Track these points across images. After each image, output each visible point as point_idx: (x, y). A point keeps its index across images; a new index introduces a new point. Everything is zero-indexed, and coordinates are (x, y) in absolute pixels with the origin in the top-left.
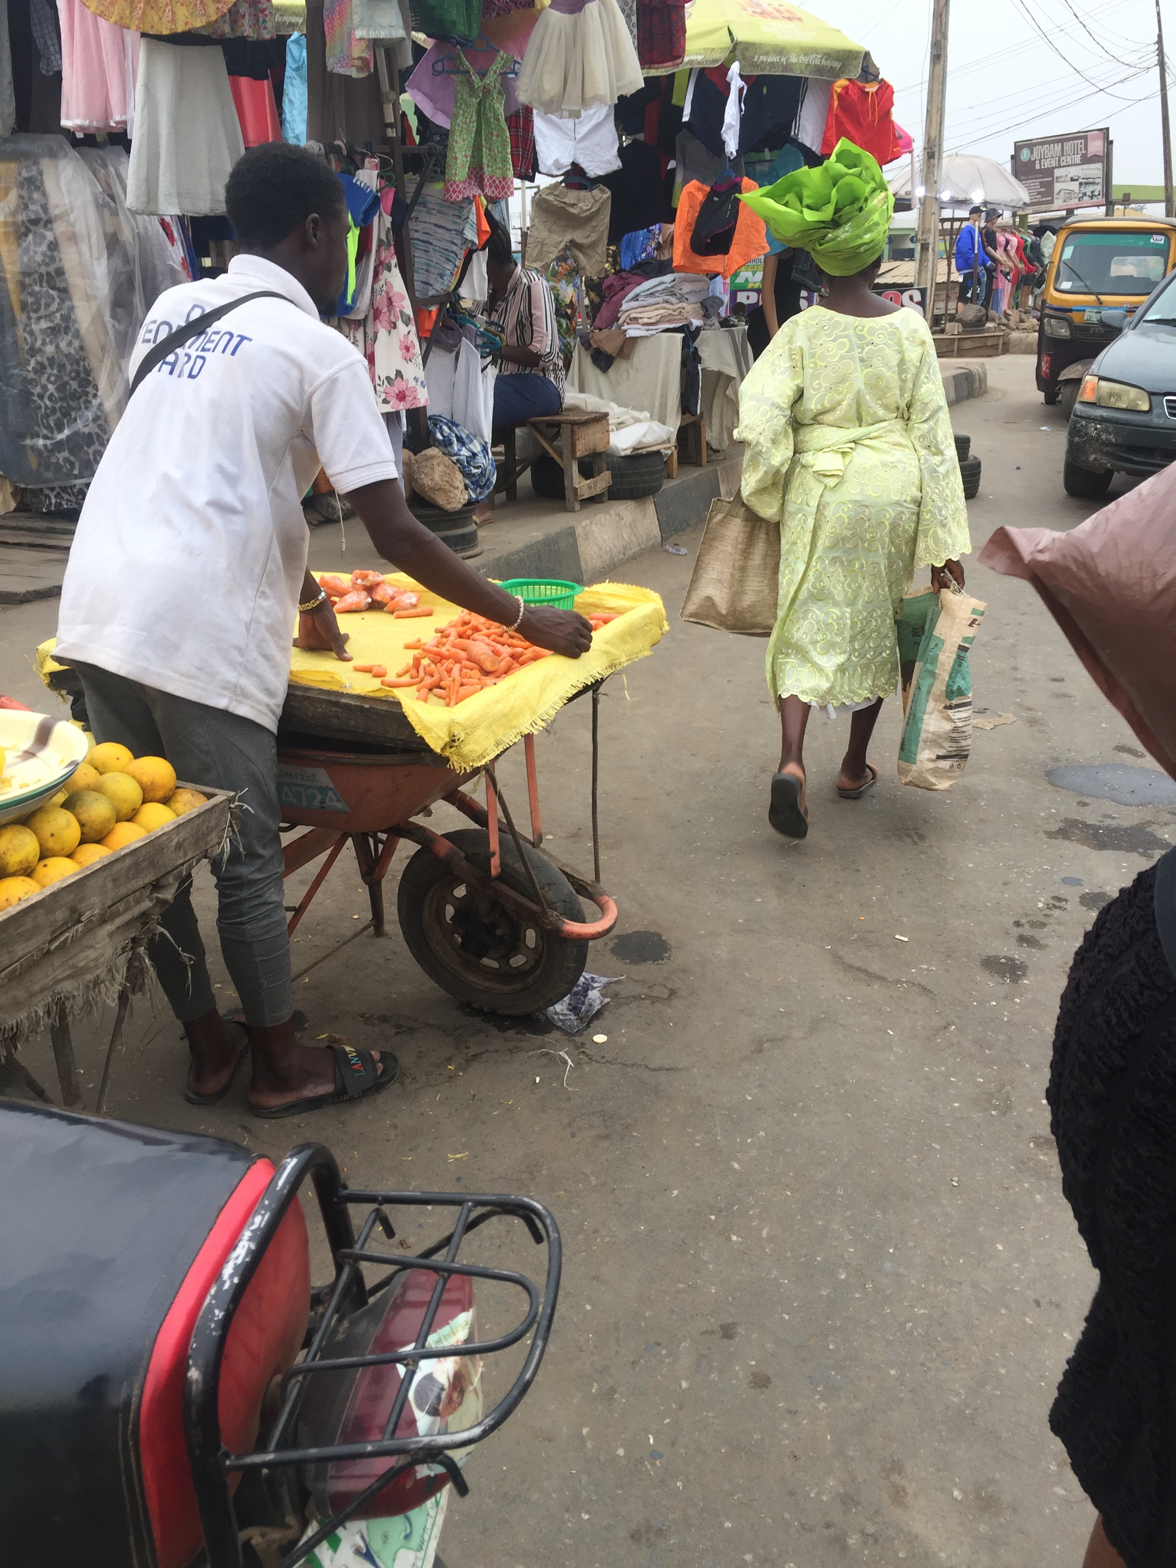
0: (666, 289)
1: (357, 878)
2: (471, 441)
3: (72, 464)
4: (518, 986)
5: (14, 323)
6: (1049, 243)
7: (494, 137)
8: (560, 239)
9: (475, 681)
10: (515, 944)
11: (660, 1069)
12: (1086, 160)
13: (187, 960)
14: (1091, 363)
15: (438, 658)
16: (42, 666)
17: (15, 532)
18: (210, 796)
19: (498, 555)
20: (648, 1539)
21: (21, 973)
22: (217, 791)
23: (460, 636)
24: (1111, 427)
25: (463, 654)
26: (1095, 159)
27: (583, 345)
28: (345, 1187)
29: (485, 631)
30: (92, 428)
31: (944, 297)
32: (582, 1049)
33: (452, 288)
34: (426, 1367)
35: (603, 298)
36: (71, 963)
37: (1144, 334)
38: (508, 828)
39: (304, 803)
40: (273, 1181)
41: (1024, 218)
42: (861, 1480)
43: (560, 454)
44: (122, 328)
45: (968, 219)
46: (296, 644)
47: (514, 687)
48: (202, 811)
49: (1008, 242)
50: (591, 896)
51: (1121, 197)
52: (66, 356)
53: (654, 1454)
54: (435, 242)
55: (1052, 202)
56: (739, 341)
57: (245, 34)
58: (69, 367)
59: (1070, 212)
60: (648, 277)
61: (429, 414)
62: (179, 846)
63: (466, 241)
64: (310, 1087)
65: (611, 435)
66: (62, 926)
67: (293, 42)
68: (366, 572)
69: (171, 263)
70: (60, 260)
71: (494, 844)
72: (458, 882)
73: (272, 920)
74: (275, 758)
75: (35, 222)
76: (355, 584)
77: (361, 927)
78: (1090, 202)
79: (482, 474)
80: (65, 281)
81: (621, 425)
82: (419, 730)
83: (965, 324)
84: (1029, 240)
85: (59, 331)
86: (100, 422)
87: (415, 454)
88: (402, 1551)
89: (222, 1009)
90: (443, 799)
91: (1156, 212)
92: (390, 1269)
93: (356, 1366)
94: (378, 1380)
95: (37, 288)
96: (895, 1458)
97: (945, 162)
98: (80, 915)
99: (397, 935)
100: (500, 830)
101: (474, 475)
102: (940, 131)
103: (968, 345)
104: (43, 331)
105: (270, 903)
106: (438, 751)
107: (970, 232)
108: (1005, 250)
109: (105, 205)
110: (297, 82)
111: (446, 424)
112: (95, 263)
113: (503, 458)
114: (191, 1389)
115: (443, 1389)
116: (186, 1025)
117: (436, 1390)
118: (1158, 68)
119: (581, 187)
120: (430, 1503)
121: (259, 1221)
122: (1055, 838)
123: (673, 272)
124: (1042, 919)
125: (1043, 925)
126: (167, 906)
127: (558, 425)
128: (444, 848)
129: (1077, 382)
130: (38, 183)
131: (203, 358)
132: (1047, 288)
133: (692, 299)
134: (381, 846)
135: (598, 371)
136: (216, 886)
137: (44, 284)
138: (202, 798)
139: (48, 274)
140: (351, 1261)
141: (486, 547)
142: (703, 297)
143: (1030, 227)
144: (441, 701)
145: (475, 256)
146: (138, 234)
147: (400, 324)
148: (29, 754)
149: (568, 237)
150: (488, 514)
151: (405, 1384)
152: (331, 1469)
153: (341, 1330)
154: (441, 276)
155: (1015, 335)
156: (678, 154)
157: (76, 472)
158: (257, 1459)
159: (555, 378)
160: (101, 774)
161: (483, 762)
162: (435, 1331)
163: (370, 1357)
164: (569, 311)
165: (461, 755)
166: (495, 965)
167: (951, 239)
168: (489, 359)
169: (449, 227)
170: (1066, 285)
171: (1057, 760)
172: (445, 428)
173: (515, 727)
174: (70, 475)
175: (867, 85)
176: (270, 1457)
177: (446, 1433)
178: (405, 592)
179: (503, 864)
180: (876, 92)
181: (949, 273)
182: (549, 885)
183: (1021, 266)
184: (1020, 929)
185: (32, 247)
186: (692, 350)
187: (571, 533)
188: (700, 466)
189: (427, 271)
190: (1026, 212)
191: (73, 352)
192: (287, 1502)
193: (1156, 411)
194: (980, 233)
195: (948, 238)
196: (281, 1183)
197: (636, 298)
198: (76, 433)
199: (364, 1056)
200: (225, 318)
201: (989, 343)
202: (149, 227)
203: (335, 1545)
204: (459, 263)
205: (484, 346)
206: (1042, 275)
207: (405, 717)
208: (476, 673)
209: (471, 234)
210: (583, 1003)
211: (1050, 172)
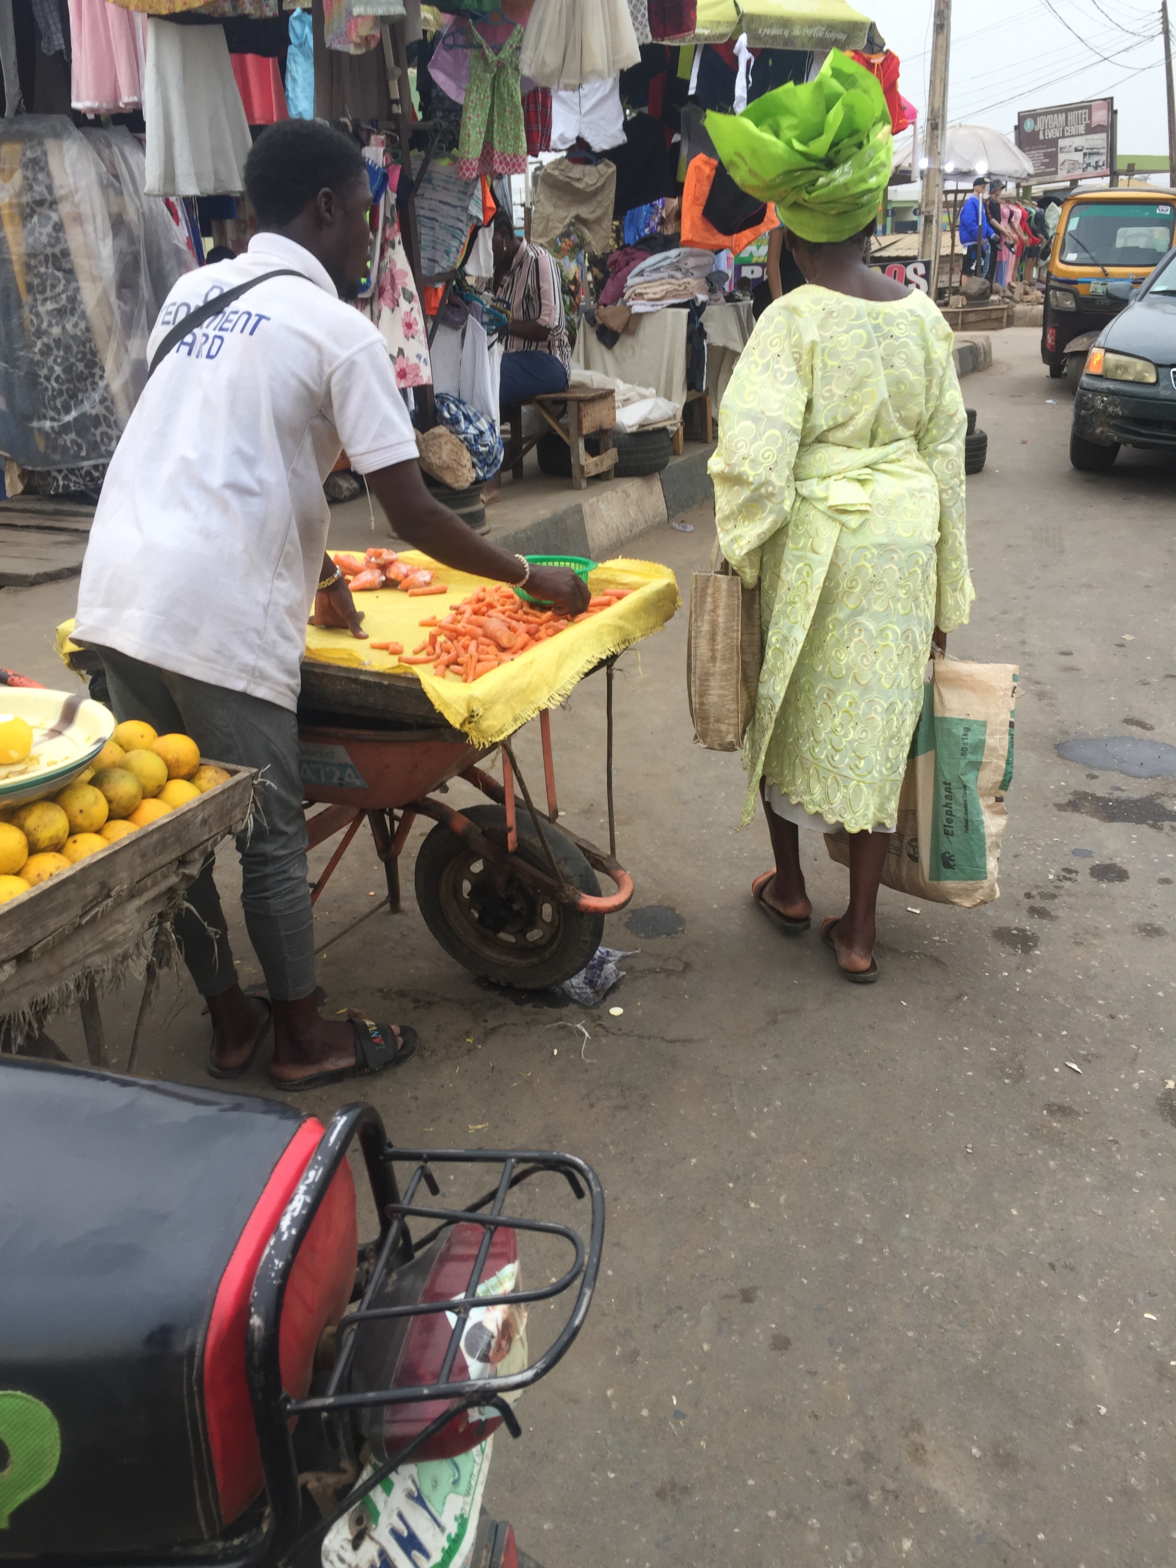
0: (672, 264)
1: (373, 855)
2: (479, 419)
3: (80, 447)
4: (535, 960)
5: (20, 306)
6: (1054, 214)
7: (507, 114)
8: (565, 214)
9: (492, 657)
10: (532, 918)
11: (675, 1041)
12: (1091, 130)
13: (213, 935)
14: (1097, 336)
15: (455, 635)
16: (62, 646)
17: (24, 515)
18: (233, 773)
19: (505, 534)
20: (673, 1497)
21: (53, 947)
22: (239, 767)
23: (475, 613)
24: (1118, 400)
25: (479, 631)
26: (1098, 129)
27: (588, 321)
28: (390, 1145)
29: (500, 608)
30: (99, 410)
31: (947, 269)
32: (599, 1021)
33: (458, 264)
34: (476, 1315)
35: (607, 275)
36: (100, 937)
37: (1151, 305)
38: (525, 805)
39: (323, 780)
40: (324, 1138)
41: (1027, 189)
42: (880, 1438)
43: (567, 432)
44: (128, 308)
45: (971, 191)
46: (311, 622)
47: (531, 663)
48: (226, 786)
49: (1012, 213)
50: (607, 871)
51: (1125, 167)
52: (72, 337)
53: (678, 1414)
54: (440, 219)
55: (1056, 173)
56: (744, 316)
57: (246, 12)
58: (75, 349)
59: (1074, 183)
60: (653, 252)
61: (436, 392)
62: (204, 822)
63: (471, 217)
64: (331, 1060)
65: (618, 412)
66: (92, 900)
67: (295, 18)
68: (379, 550)
69: (176, 242)
70: (66, 241)
71: (511, 820)
72: (475, 857)
73: (296, 895)
74: (296, 737)
75: (40, 203)
76: (368, 562)
77: (377, 903)
78: (1095, 173)
79: (490, 452)
80: (71, 262)
81: (627, 402)
82: (438, 706)
83: (969, 297)
84: (1034, 212)
85: (65, 312)
86: (107, 403)
87: (423, 433)
88: (452, 1495)
89: (243, 983)
90: (460, 775)
91: (1161, 182)
92: (435, 1223)
93: (408, 1314)
94: (429, 1328)
95: (43, 270)
96: (914, 1417)
97: (948, 133)
98: (110, 891)
99: (414, 911)
100: (516, 805)
101: (481, 453)
102: (943, 102)
103: (972, 318)
104: (50, 313)
105: (294, 879)
106: (458, 726)
107: (974, 204)
108: (1010, 222)
109: (110, 185)
110: (300, 59)
111: (454, 403)
112: (101, 243)
113: (509, 436)
114: (253, 1335)
115: (492, 1337)
116: (209, 1000)
117: (486, 1338)
118: (1162, 37)
119: (587, 161)
120: (475, 1450)
121: (313, 1175)
122: (1065, 811)
123: (678, 247)
124: (1052, 890)
125: (1054, 896)
126: (192, 882)
127: (564, 402)
128: (460, 824)
129: (1084, 355)
130: (42, 164)
131: (221, 338)
132: (1053, 260)
133: (696, 273)
134: (397, 824)
135: (603, 348)
136: (241, 862)
137: (50, 265)
138: (226, 775)
139: (54, 255)
140: (399, 1215)
141: (493, 526)
142: (707, 271)
143: (1034, 199)
144: (458, 677)
145: (480, 232)
146: (143, 213)
147: (402, 301)
148: (55, 732)
149: (574, 213)
150: (495, 493)
151: (457, 1333)
152: (387, 1414)
153: (390, 1281)
154: (447, 253)
155: (1019, 308)
156: (683, 127)
157: (83, 453)
158: (317, 1402)
159: (561, 355)
160: (126, 751)
161: (501, 738)
162: (483, 1282)
163: (423, 1306)
164: (573, 288)
165: (479, 730)
166: (512, 939)
167: (955, 210)
168: (496, 336)
169: (454, 204)
170: (1072, 257)
171: (1067, 733)
172: (452, 406)
173: (532, 702)
174: (77, 457)
175: (873, 56)
176: (330, 1401)
177: (496, 1377)
178: (419, 570)
179: (520, 840)
180: (882, 64)
181: (953, 245)
182: (565, 859)
183: (1025, 238)
184: (1031, 901)
185: (37, 229)
186: (697, 325)
187: (578, 510)
188: (706, 442)
189: (434, 248)
190: (1029, 183)
191: (79, 333)
192: (343, 1446)
193: (1163, 383)
194: (984, 204)
195: (951, 210)
196: (332, 1139)
197: (641, 273)
198: (83, 415)
199: (383, 1030)
200: (242, 297)
201: (994, 316)
202: (154, 206)
203: (388, 1490)
204: (465, 240)
205: (491, 323)
206: (1047, 247)
207: (425, 693)
208: (493, 649)
209: (476, 211)
210: (599, 976)
211: (1054, 142)
